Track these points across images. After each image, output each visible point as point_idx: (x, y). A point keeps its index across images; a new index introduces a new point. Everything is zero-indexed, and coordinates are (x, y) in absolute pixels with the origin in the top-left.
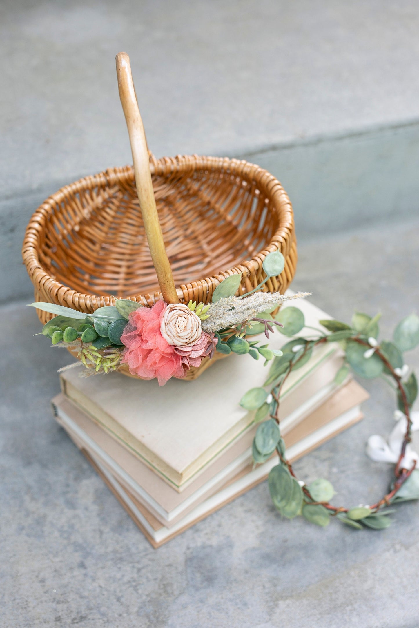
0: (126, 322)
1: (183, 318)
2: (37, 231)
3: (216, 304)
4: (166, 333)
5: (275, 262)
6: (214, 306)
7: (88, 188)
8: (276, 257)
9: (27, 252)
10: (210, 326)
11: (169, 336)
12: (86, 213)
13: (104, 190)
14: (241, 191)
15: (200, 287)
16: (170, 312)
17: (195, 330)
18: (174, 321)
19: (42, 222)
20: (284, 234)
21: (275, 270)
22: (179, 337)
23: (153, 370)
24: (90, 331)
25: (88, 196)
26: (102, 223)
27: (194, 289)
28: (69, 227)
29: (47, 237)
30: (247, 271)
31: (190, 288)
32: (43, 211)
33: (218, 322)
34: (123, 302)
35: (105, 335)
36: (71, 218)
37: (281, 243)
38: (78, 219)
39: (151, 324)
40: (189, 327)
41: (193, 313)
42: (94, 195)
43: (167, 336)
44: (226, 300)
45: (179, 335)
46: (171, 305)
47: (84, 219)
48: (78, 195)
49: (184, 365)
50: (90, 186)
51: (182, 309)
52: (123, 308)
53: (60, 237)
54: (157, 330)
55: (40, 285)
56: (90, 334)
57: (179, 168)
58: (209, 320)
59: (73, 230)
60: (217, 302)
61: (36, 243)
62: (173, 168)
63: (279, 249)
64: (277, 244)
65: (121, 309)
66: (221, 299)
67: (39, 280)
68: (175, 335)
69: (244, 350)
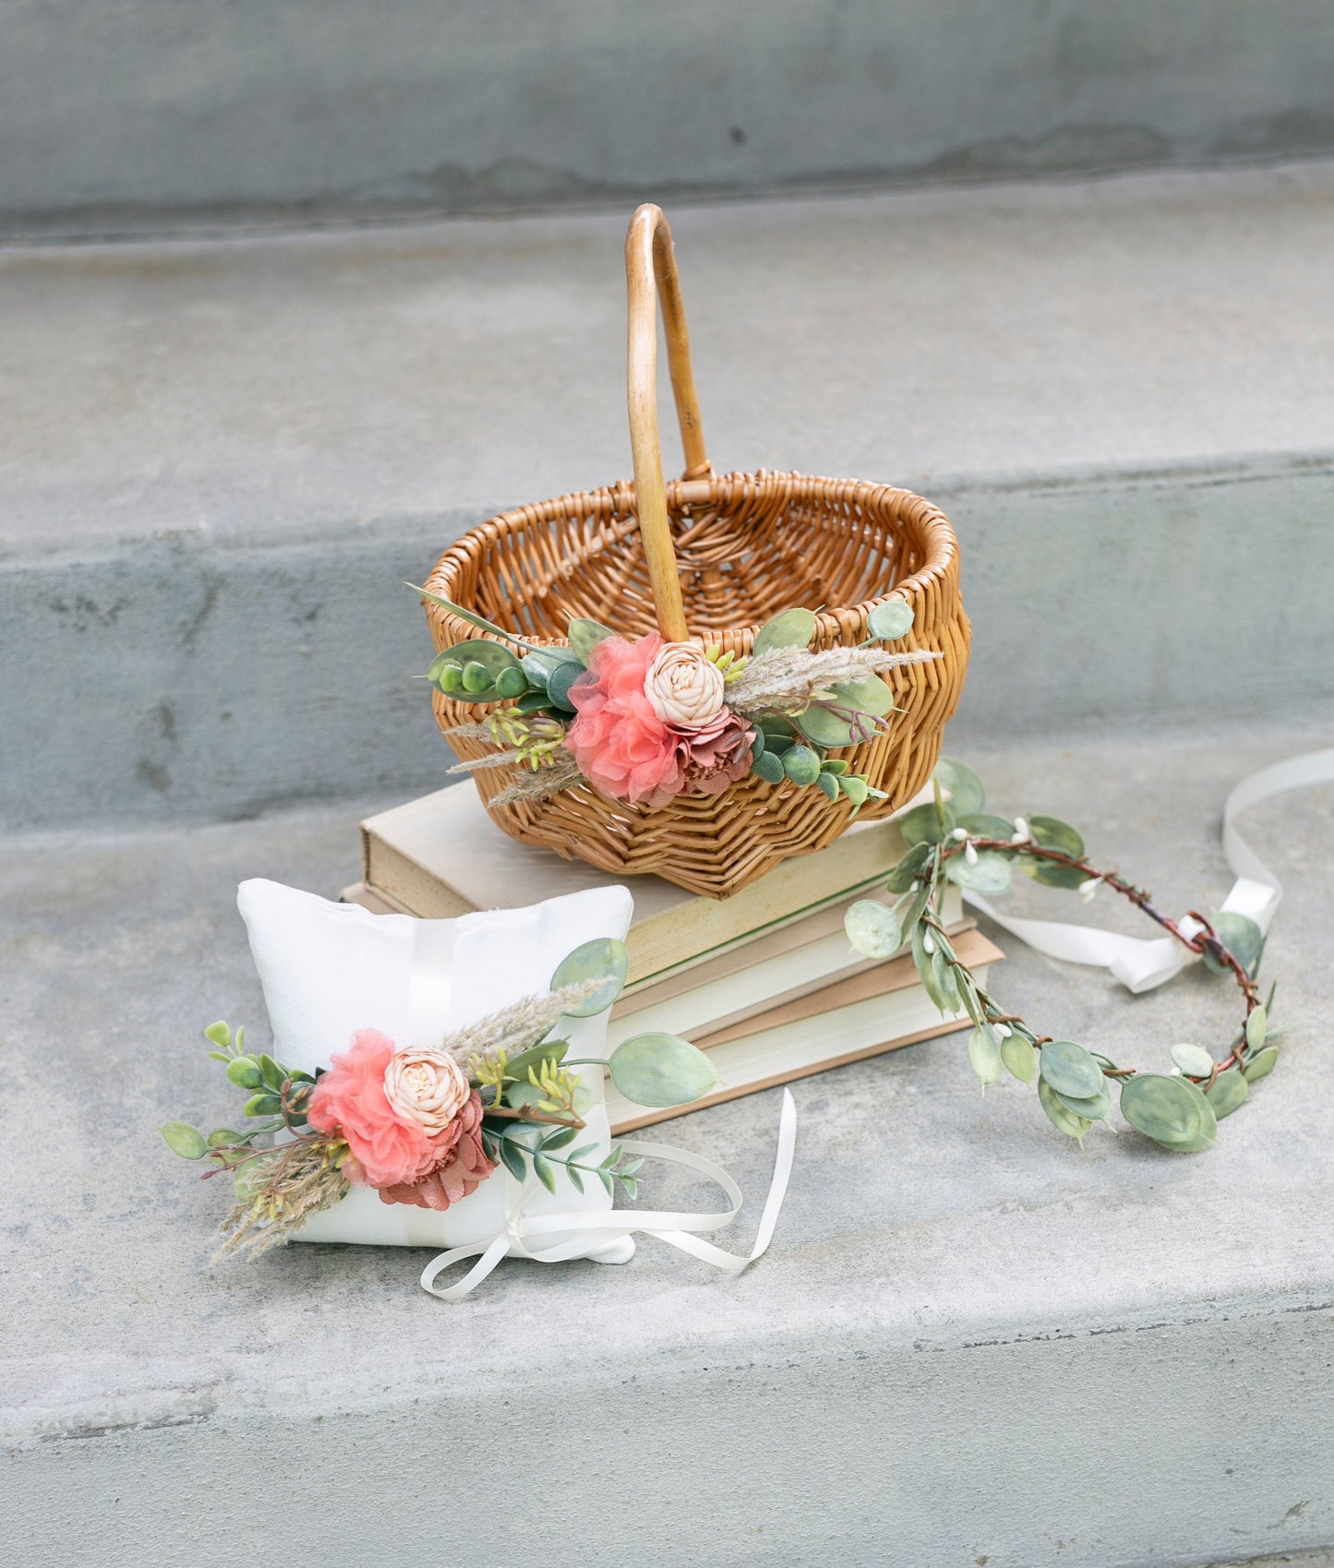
0: (580, 668)
1: (690, 668)
2: (461, 563)
3: (758, 658)
4: (654, 689)
5: (893, 616)
6: (754, 662)
7: (575, 514)
8: (897, 609)
9: (433, 583)
10: (738, 698)
11: (659, 696)
12: (565, 566)
13: (608, 526)
14: (886, 562)
15: (737, 640)
16: (667, 652)
17: (708, 690)
18: (670, 670)
19: (474, 551)
20: (925, 581)
21: (890, 630)
22: (677, 699)
23: (624, 768)
24: (512, 673)
25: (573, 531)
26: (598, 601)
27: (726, 640)
28: (529, 591)
29: (479, 591)
30: (835, 624)
31: (718, 638)
32: (480, 535)
33: (757, 691)
34: (581, 623)
35: (539, 683)
36: (535, 572)
37: (915, 592)
38: (549, 578)
39: (628, 668)
40: (699, 682)
41: (711, 664)
42: (587, 531)
43: (655, 696)
44: (778, 653)
45: (677, 695)
46: (671, 644)
47: (561, 579)
48: (553, 525)
49: (679, 753)
50: (579, 508)
51: (691, 651)
52: (582, 641)
53: (507, 605)
54: (637, 683)
55: (443, 628)
56: (513, 680)
57: (759, 492)
58: (742, 687)
59: (535, 598)
60: (762, 656)
61: (454, 578)
62: (746, 491)
63: (911, 602)
64: (906, 592)
65: (578, 643)
66: (770, 649)
67: (443, 618)
68: (669, 694)
69: (809, 772)
